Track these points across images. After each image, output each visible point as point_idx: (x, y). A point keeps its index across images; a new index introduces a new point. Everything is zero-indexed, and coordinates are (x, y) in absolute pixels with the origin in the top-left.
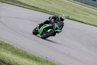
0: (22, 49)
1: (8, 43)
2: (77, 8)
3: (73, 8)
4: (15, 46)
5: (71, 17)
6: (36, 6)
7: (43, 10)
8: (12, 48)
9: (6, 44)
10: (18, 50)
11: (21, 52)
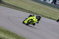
0: (22, 36)
1: (14, 32)
2: (56, 12)
3: (53, 12)
4: (18, 34)
5: (52, 18)
6: (31, 10)
7: (35, 13)
8: (16, 35)
9: (13, 33)
10: (20, 36)
11: (21, 38)
